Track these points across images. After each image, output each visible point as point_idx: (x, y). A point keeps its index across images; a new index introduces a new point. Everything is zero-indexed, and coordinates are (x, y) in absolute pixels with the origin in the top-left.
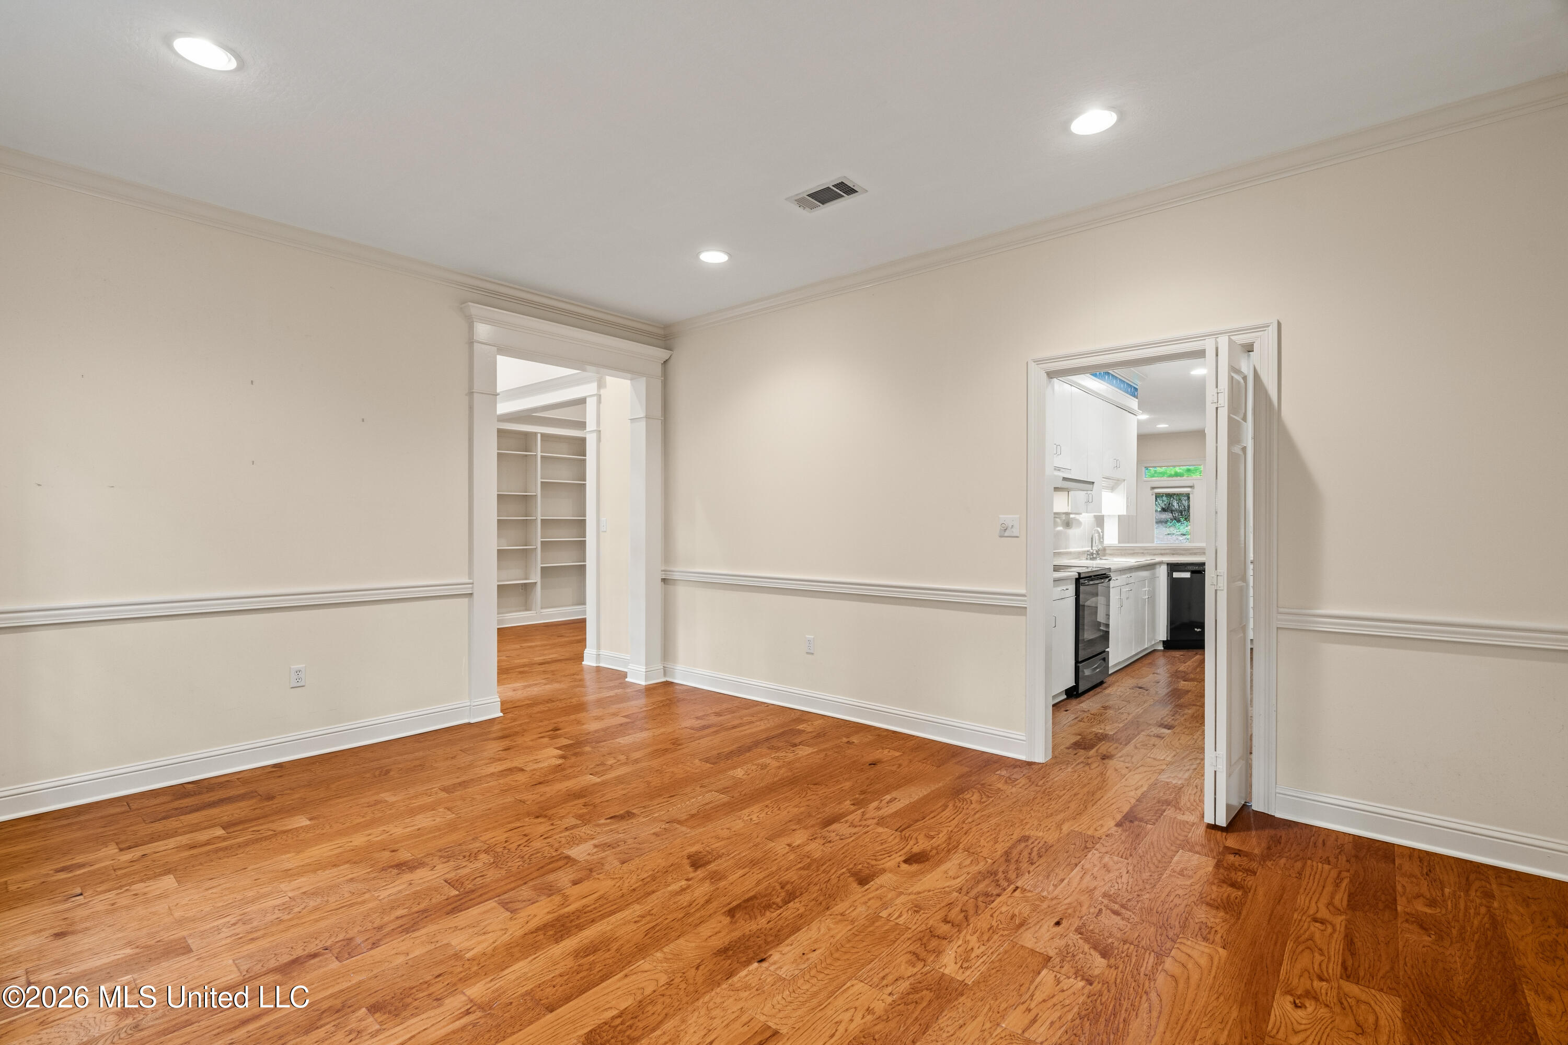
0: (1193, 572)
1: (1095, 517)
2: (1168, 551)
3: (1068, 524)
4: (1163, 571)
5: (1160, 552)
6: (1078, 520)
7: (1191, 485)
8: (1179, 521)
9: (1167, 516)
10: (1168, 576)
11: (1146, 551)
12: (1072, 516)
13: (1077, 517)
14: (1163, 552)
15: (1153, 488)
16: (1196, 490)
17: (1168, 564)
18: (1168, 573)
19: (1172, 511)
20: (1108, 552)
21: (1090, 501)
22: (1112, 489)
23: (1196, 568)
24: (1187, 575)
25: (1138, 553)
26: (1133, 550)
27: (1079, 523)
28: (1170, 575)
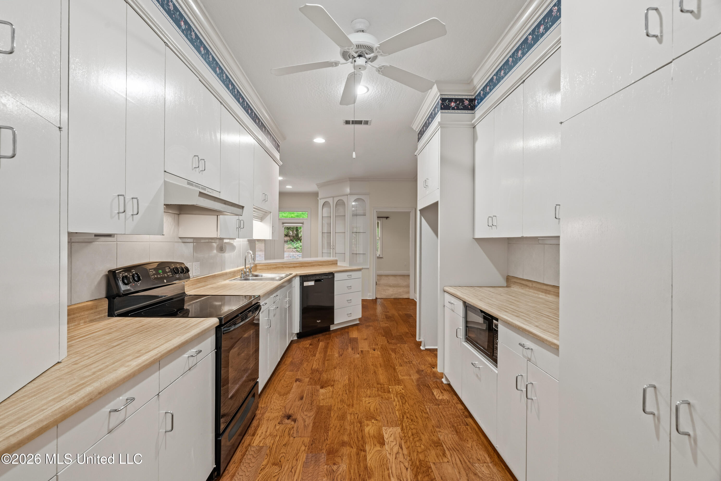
0: (316, 281)
1: (249, 241)
2: (298, 265)
3: (221, 249)
4: (297, 282)
5: (292, 265)
6: (231, 245)
7: (302, 222)
8: (293, 241)
9: (287, 238)
10: (300, 285)
11: (284, 266)
12: (225, 241)
13: (232, 241)
14: (295, 265)
15: (283, 223)
16: (305, 225)
17: (300, 276)
18: (300, 283)
19: (290, 236)
20: (258, 267)
21: (242, 227)
22: (262, 219)
23: (318, 278)
24: (312, 283)
25: (278, 267)
26: (276, 265)
27: (233, 247)
28: (302, 284)
